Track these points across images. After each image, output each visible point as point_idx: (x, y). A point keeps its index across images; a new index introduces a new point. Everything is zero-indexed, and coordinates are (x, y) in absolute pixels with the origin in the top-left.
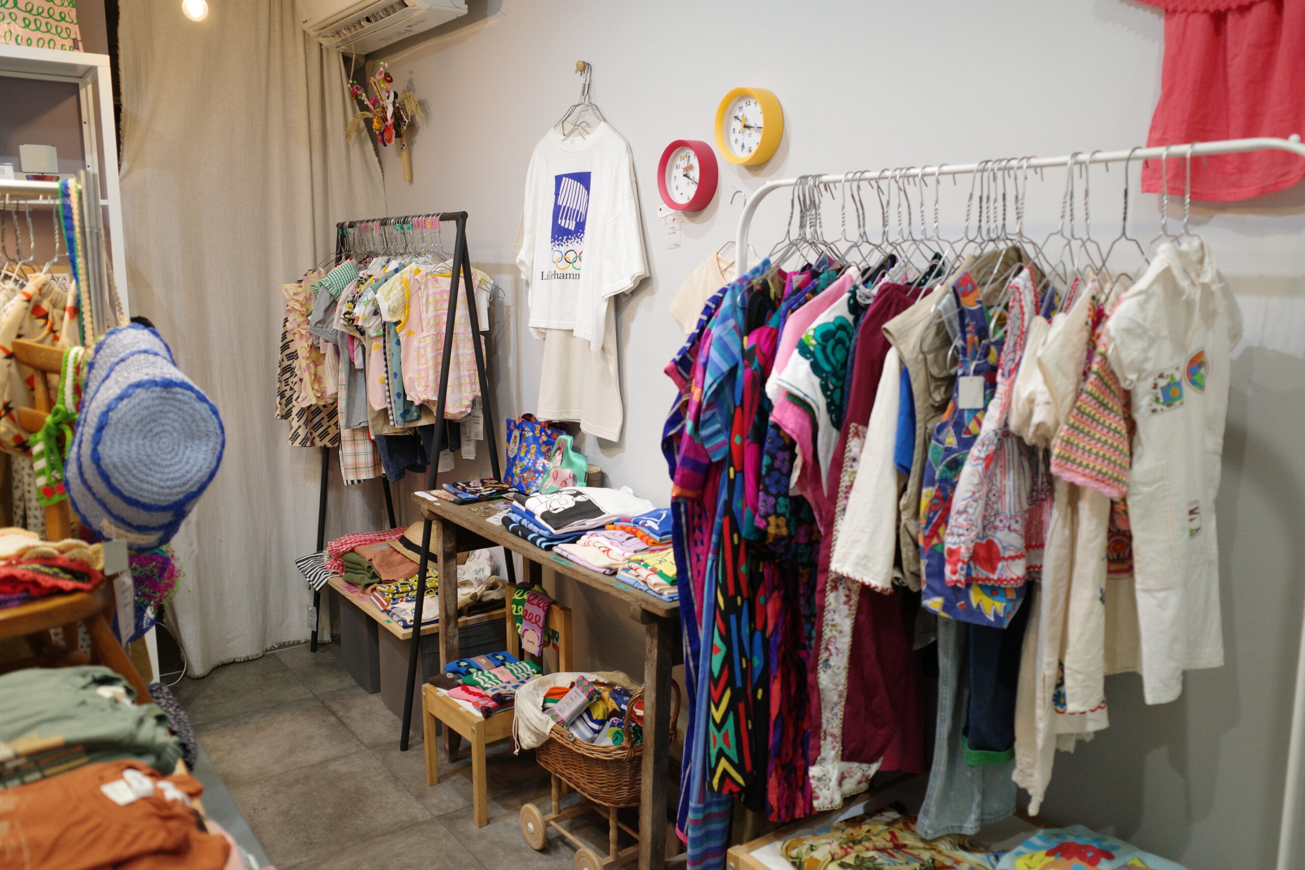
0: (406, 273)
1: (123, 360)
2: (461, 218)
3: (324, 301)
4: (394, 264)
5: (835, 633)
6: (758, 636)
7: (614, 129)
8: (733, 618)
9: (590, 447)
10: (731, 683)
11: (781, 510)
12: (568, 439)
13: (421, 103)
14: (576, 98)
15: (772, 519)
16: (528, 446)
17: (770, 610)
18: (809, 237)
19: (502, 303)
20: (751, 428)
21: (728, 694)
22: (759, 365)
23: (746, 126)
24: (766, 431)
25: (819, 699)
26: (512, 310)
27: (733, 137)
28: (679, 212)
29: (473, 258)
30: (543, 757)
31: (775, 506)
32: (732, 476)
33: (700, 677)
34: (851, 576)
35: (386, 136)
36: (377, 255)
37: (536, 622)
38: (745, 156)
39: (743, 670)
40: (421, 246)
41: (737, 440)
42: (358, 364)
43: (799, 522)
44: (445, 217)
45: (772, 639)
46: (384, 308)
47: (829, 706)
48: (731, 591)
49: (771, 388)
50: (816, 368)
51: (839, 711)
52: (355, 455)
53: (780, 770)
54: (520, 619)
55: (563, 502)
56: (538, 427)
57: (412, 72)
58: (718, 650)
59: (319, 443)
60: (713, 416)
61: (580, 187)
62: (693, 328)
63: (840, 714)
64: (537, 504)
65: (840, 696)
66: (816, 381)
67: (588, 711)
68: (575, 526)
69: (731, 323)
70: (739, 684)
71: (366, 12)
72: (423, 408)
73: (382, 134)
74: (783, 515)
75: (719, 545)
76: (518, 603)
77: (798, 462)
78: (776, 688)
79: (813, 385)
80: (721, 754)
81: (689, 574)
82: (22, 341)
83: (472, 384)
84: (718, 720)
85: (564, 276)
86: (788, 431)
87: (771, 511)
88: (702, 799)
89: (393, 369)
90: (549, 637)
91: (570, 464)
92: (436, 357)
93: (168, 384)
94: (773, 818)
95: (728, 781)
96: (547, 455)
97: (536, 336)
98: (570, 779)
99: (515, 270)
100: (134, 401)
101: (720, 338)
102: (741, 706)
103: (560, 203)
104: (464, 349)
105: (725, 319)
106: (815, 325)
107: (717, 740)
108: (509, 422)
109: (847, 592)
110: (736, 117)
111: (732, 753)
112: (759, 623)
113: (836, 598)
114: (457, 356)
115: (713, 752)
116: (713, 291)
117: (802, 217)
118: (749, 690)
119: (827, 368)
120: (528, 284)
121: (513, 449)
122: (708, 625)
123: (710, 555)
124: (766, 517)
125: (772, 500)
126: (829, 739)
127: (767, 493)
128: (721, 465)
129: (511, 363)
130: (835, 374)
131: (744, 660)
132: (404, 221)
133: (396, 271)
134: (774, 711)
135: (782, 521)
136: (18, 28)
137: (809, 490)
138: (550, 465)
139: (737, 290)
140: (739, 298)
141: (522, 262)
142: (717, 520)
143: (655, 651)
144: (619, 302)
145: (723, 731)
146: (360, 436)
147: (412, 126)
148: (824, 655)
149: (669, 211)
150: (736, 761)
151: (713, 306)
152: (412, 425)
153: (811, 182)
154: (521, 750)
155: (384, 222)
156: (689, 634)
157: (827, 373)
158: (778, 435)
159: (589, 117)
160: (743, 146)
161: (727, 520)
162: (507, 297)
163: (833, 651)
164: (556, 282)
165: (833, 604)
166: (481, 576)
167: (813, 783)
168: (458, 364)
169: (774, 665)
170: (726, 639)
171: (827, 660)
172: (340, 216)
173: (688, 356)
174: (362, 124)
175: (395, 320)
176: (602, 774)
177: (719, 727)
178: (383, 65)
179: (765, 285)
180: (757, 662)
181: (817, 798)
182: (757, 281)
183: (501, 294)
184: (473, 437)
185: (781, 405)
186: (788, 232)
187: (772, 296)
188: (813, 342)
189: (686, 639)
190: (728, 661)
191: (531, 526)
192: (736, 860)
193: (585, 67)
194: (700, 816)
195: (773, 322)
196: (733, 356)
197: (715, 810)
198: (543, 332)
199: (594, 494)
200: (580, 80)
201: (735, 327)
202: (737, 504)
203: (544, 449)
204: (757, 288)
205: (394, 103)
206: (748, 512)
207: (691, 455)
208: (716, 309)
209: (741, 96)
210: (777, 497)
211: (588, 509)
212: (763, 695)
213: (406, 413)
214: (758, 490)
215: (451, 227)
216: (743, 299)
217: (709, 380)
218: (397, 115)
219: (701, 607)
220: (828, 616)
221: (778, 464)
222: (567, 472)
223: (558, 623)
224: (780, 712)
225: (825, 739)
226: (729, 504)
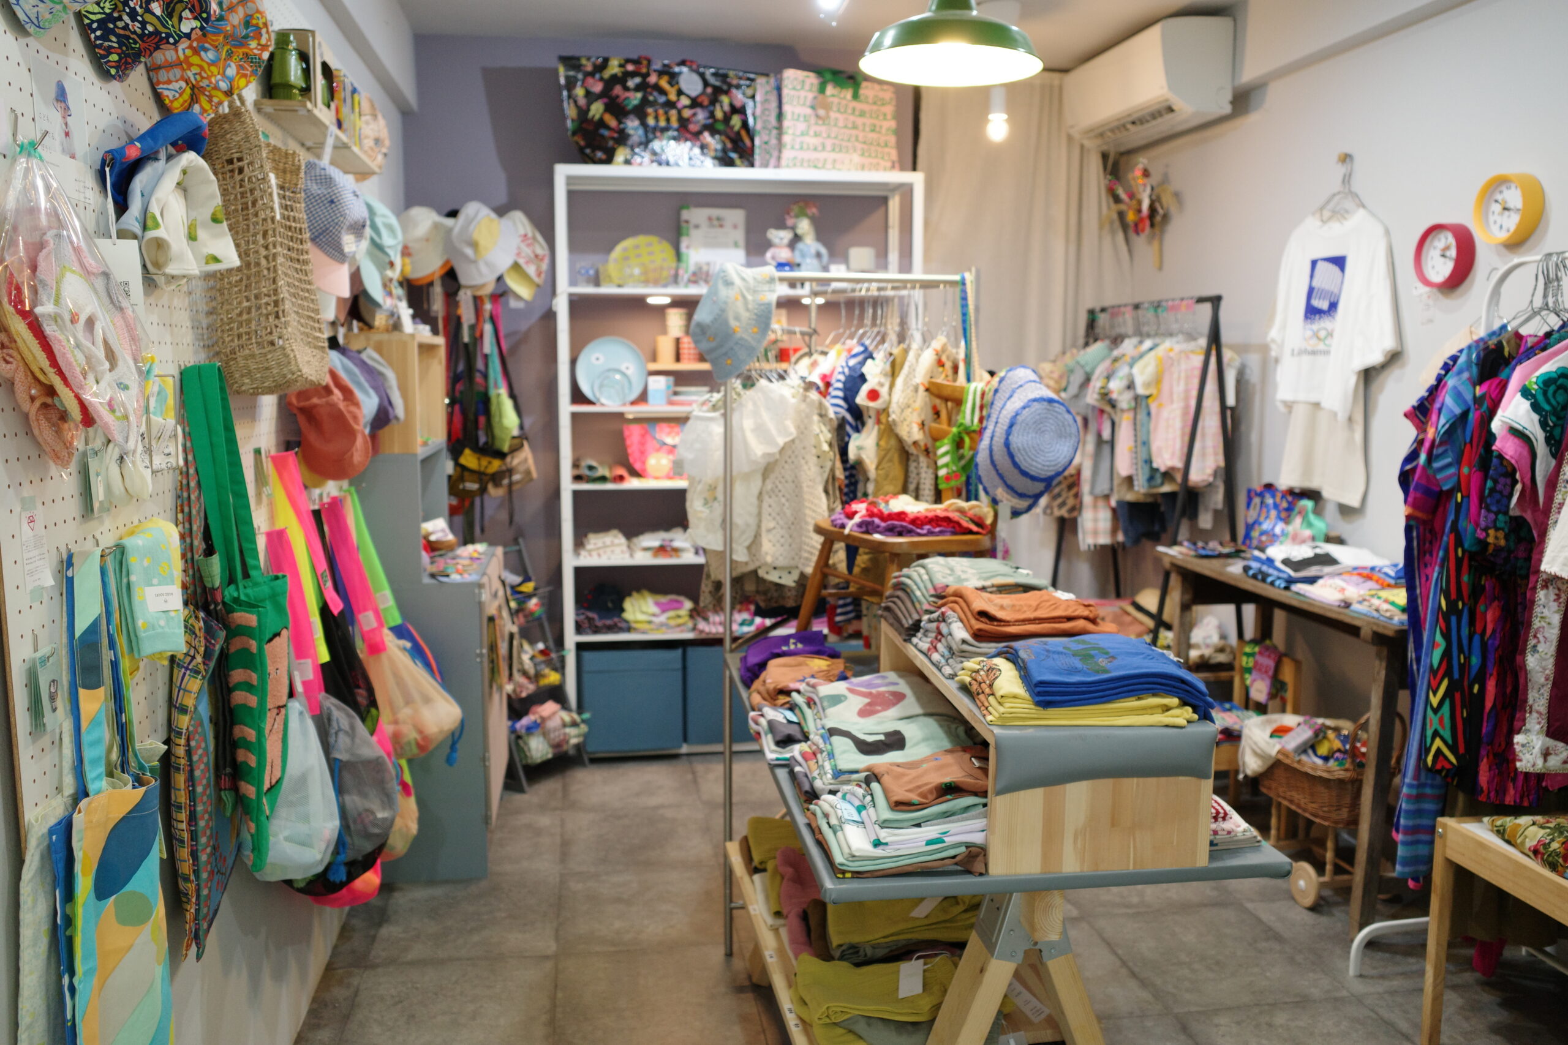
0: (1160, 351)
1: (1021, 386)
2: (1216, 301)
3: (1077, 379)
4: (1148, 344)
5: (1543, 624)
6: (1477, 640)
7: (1372, 214)
8: (1454, 619)
9: (1330, 510)
10: (1448, 673)
11: (1499, 524)
12: (1308, 504)
13: (1177, 195)
14: (1337, 186)
15: (1491, 532)
16: (1268, 512)
17: (1490, 616)
18: (1551, 305)
19: (1247, 382)
20: (1477, 459)
21: (1445, 683)
22: (1488, 408)
23: (1505, 209)
24: (1491, 461)
25: (1526, 678)
26: (1258, 388)
27: (1492, 219)
28: (1435, 290)
29: (1226, 336)
30: (1266, 783)
31: (1495, 521)
32: (1459, 500)
33: (1421, 670)
34: (1559, 574)
35: (1140, 226)
36: (1129, 336)
37: (1266, 672)
38: (1503, 236)
39: (1460, 665)
40: (1175, 327)
41: (1466, 470)
42: (1106, 434)
43: (1519, 540)
44: (1201, 300)
45: (1490, 642)
46: (1139, 382)
47: (1536, 687)
48: (1453, 596)
49: (1496, 426)
50: (1535, 407)
51: (1546, 692)
52: (1096, 520)
53: (1491, 757)
54: (1249, 670)
55: (1303, 552)
56: (1279, 496)
57: (1167, 166)
58: (1438, 645)
59: (1058, 513)
60: (1445, 452)
61: (1334, 269)
62: (1432, 381)
63: (1547, 695)
64: (1277, 552)
65: (1547, 679)
66: (1536, 417)
67: (1313, 748)
68: (1312, 571)
69: (1466, 375)
70: (1456, 676)
71: (1134, 117)
72: (1168, 475)
73: (1136, 225)
74: (1502, 529)
75: (1445, 558)
76: (1248, 655)
77: (1519, 487)
78: (1491, 685)
79: (1532, 420)
80: (1436, 734)
81: (1418, 591)
82: (934, 380)
83: (1216, 454)
84: (1435, 705)
85: (1314, 353)
86: (1508, 457)
87: (1491, 525)
88: (1417, 776)
89: (1142, 437)
90: (1277, 688)
91: (1310, 525)
92: (1183, 428)
93: (1051, 401)
94: (1482, 798)
95: (1441, 758)
96: (1287, 521)
97: (1282, 409)
98: (1291, 801)
99: (1264, 349)
100: (1033, 409)
101: (1455, 388)
102: (1458, 696)
103: (1315, 284)
104: (1211, 423)
105: (1460, 372)
106: (1538, 374)
107: (1433, 720)
108: (1249, 491)
109: (1557, 592)
110: (1496, 201)
111: (1447, 734)
112: (1479, 627)
113: (1546, 596)
114: (1203, 428)
115: (1429, 733)
116: (1453, 351)
117: (1546, 289)
118: (1466, 683)
119: (1547, 407)
120: (1277, 361)
121: (1252, 515)
122: (1431, 625)
123: (1437, 568)
124: (1486, 530)
125: (1492, 516)
126: (1535, 715)
127: (1488, 510)
128: (1451, 493)
129: (1254, 437)
130: (1554, 412)
131: (1462, 657)
132: (1157, 306)
133: (1151, 349)
134: (1489, 704)
135: (1501, 534)
136: (856, 158)
137: (1529, 512)
138: (1290, 529)
139: (1473, 349)
140: (1474, 356)
141: (1273, 341)
142: (1445, 538)
143: (1383, 673)
144: (1368, 375)
145: (1439, 714)
146: (1101, 503)
147: (1166, 217)
148: (1532, 642)
149: (1424, 290)
150: (1450, 742)
151: (1451, 363)
152: (1155, 491)
153: (1554, 258)
154: (1246, 777)
155: (1137, 307)
156: (1414, 642)
157: (1547, 412)
158: (1501, 464)
159: (1349, 204)
160: (1501, 227)
161: (1452, 536)
162: (1254, 376)
163: (1541, 639)
164: (1306, 358)
165: (1543, 599)
166: (1208, 641)
167: (1517, 748)
168: (1203, 435)
169: (1490, 665)
170: (1446, 636)
171: (1535, 646)
172: (1089, 301)
173: (1426, 403)
174: (1115, 216)
175: (1147, 393)
176: (1324, 793)
177: (1435, 711)
178: (1142, 161)
179: (1500, 345)
180: (1475, 661)
181: (1520, 760)
182: (1492, 343)
183: (1248, 371)
184: (1212, 506)
185: (1503, 438)
186: (1531, 302)
187: (1506, 354)
188: (1535, 387)
189: (1411, 646)
190: (1447, 655)
191: (1271, 571)
192: (1444, 826)
193: (1346, 158)
194: (1414, 792)
195: (1503, 376)
196: (1465, 401)
197: (1428, 791)
198: (1289, 406)
199: (1333, 550)
200: (1341, 170)
201: (1469, 379)
202: (1463, 524)
203: (1283, 515)
204: (1492, 347)
205: (1150, 196)
206: (1471, 528)
207: (1423, 482)
208: (1454, 365)
209: (1500, 182)
210: (1496, 514)
211: (1327, 560)
212: (1479, 690)
213: (1151, 479)
214: (1481, 508)
215: (1207, 307)
216: (1478, 355)
217: (1442, 421)
218: (1153, 210)
219: (1426, 614)
220: (1537, 610)
221: (1499, 487)
222: (1307, 533)
223: (1288, 674)
224: (1494, 706)
225: (1530, 712)
226: (1455, 523)
